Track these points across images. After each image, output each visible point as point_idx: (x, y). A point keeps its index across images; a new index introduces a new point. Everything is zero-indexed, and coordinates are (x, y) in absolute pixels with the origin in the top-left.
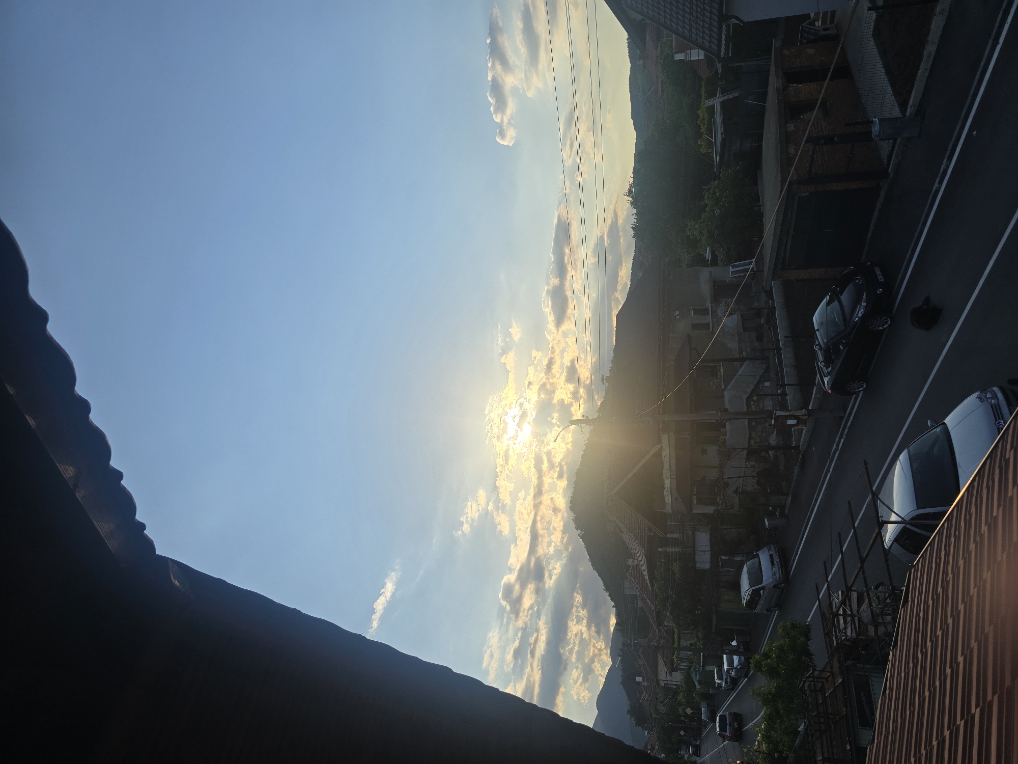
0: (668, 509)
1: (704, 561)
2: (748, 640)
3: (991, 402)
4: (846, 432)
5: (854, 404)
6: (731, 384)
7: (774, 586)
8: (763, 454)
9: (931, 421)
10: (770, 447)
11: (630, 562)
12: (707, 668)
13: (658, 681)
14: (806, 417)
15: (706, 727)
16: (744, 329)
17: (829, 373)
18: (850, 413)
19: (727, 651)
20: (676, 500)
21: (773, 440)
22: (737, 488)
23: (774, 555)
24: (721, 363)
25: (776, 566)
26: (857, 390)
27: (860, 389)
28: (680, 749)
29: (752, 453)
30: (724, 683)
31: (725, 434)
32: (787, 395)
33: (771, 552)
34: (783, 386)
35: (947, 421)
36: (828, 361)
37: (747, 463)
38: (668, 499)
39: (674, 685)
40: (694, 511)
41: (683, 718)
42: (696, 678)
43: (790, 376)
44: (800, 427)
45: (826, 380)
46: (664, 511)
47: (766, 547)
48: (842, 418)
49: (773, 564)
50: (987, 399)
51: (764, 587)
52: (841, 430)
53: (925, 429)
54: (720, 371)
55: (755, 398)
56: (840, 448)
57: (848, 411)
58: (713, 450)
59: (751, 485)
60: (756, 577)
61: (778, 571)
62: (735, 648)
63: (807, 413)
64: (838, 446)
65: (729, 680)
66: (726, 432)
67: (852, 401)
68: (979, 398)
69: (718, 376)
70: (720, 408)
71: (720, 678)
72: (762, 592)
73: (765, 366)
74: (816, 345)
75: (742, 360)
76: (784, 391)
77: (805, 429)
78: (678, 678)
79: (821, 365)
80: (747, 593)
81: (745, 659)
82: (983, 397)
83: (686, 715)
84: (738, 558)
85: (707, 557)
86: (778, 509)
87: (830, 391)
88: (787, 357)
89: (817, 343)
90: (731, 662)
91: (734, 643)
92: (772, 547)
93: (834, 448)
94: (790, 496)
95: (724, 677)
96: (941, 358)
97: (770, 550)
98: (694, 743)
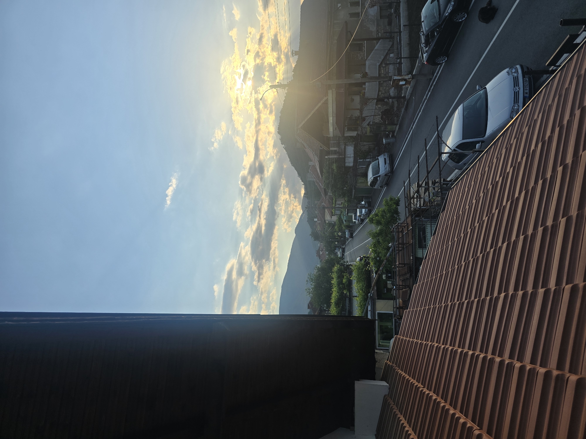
0: (331, 135)
1: (350, 162)
2: (370, 201)
3: (514, 75)
4: (432, 88)
5: (439, 70)
6: (370, 56)
7: (385, 175)
8: (386, 100)
9: (478, 86)
10: (389, 97)
11: (310, 163)
12: (349, 214)
13: (325, 221)
14: (411, 80)
15: (348, 240)
16: (381, 17)
17: (427, 52)
18: (436, 76)
19: (359, 207)
20: (336, 129)
21: (392, 92)
22: (369, 123)
23: (386, 159)
24: (365, 41)
25: (387, 164)
26: (441, 62)
27: (443, 61)
28: (336, 250)
29: (380, 100)
30: (357, 221)
31: (365, 89)
32: (402, 63)
33: (385, 157)
34: (401, 58)
35: (488, 86)
36: (427, 43)
37: (376, 106)
38: (331, 129)
39: (333, 222)
40: (345, 135)
41: (337, 237)
42: (344, 218)
43: (405, 52)
44: (407, 86)
45: (425, 55)
46: (328, 136)
47: (383, 154)
48: (431, 79)
49: (385, 163)
50: (512, 73)
51: (380, 175)
52: (429, 87)
53: (474, 91)
54: (364, 47)
55: (384, 65)
56: (427, 98)
57: (435, 75)
58: (357, 99)
59: (378, 119)
60: (376, 170)
61: (388, 168)
62: (363, 205)
63: (411, 77)
64: (427, 96)
65: (360, 220)
66: (365, 88)
67: (438, 69)
68: (508, 72)
69: (363, 51)
70: (363, 72)
71: (355, 219)
72: (378, 178)
73: (391, 43)
74: (421, 32)
75: (378, 39)
76: (401, 61)
77: (409, 87)
78: (335, 218)
79: (423, 45)
80: (371, 179)
81: (368, 210)
82: (510, 72)
83: (338, 236)
84: (368, 160)
85: (352, 160)
86: (391, 133)
87: (426, 63)
88: (405, 37)
89: (422, 30)
90: (361, 212)
91: (363, 203)
92: (386, 154)
93: (424, 98)
94: (398, 126)
95: (357, 218)
96: (492, 43)
97: (384, 155)
98: (342, 247)
